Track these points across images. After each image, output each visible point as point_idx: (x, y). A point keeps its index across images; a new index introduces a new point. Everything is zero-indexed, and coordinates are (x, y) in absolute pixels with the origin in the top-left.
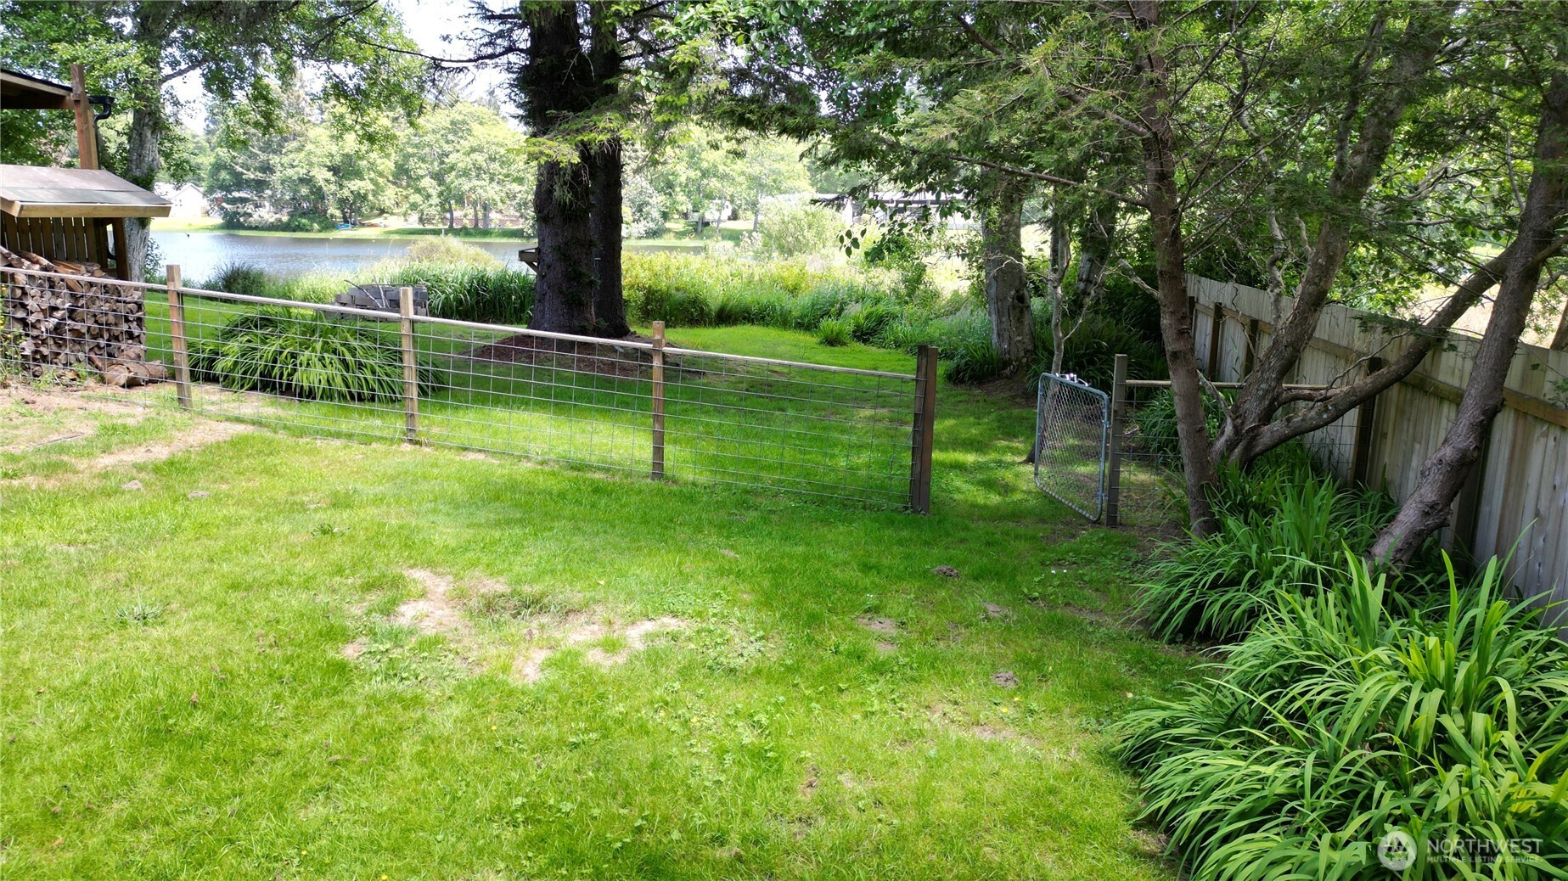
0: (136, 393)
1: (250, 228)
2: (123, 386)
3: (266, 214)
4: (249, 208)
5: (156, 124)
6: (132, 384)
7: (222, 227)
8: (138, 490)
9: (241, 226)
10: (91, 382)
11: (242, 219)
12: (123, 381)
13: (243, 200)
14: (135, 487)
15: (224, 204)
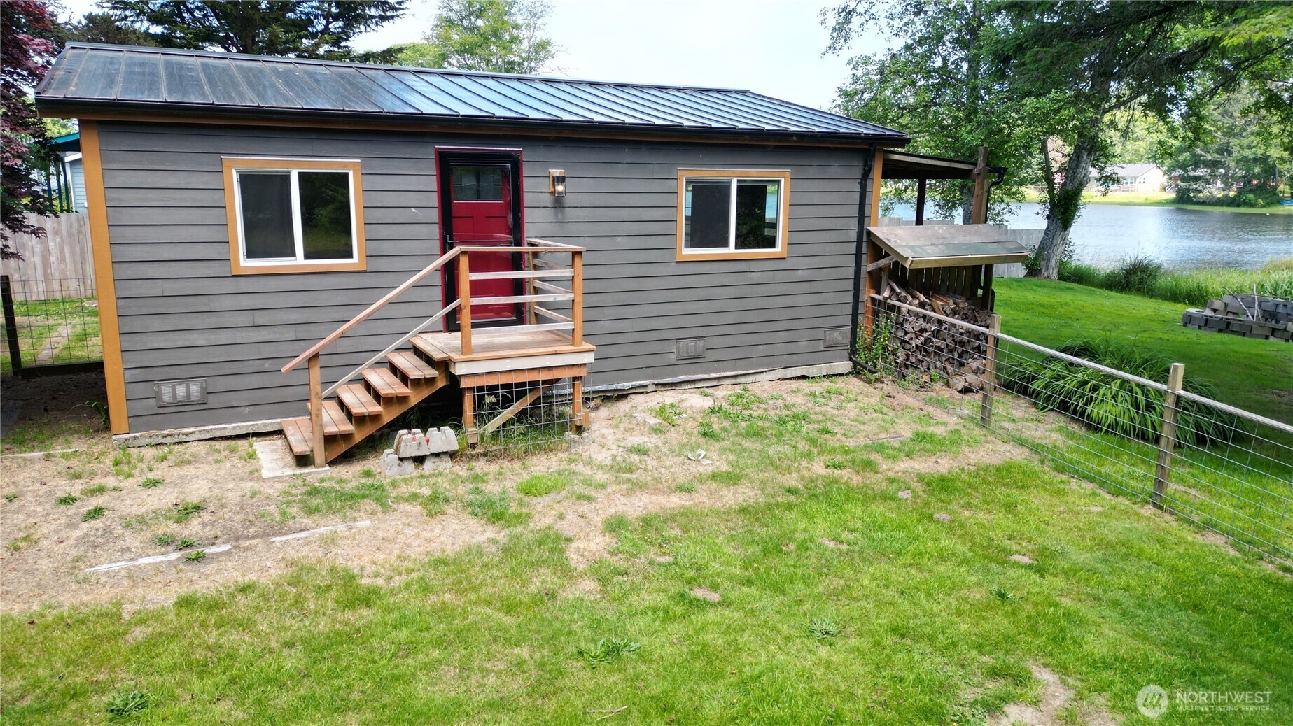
0: (967, 397)
1: (1199, 203)
2: (960, 392)
3: (1216, 190)
4: (1200, 186)
5: (1092, 147)
6: (966, 390)
7: (1173, 202)
8: (907, 499)
9: (1191, 201)
10: (938, 386)
11: (1192, 195)
12: (960, 389)
13: (1197, 179)
14: (905, 497)
15: (1179, 182)
